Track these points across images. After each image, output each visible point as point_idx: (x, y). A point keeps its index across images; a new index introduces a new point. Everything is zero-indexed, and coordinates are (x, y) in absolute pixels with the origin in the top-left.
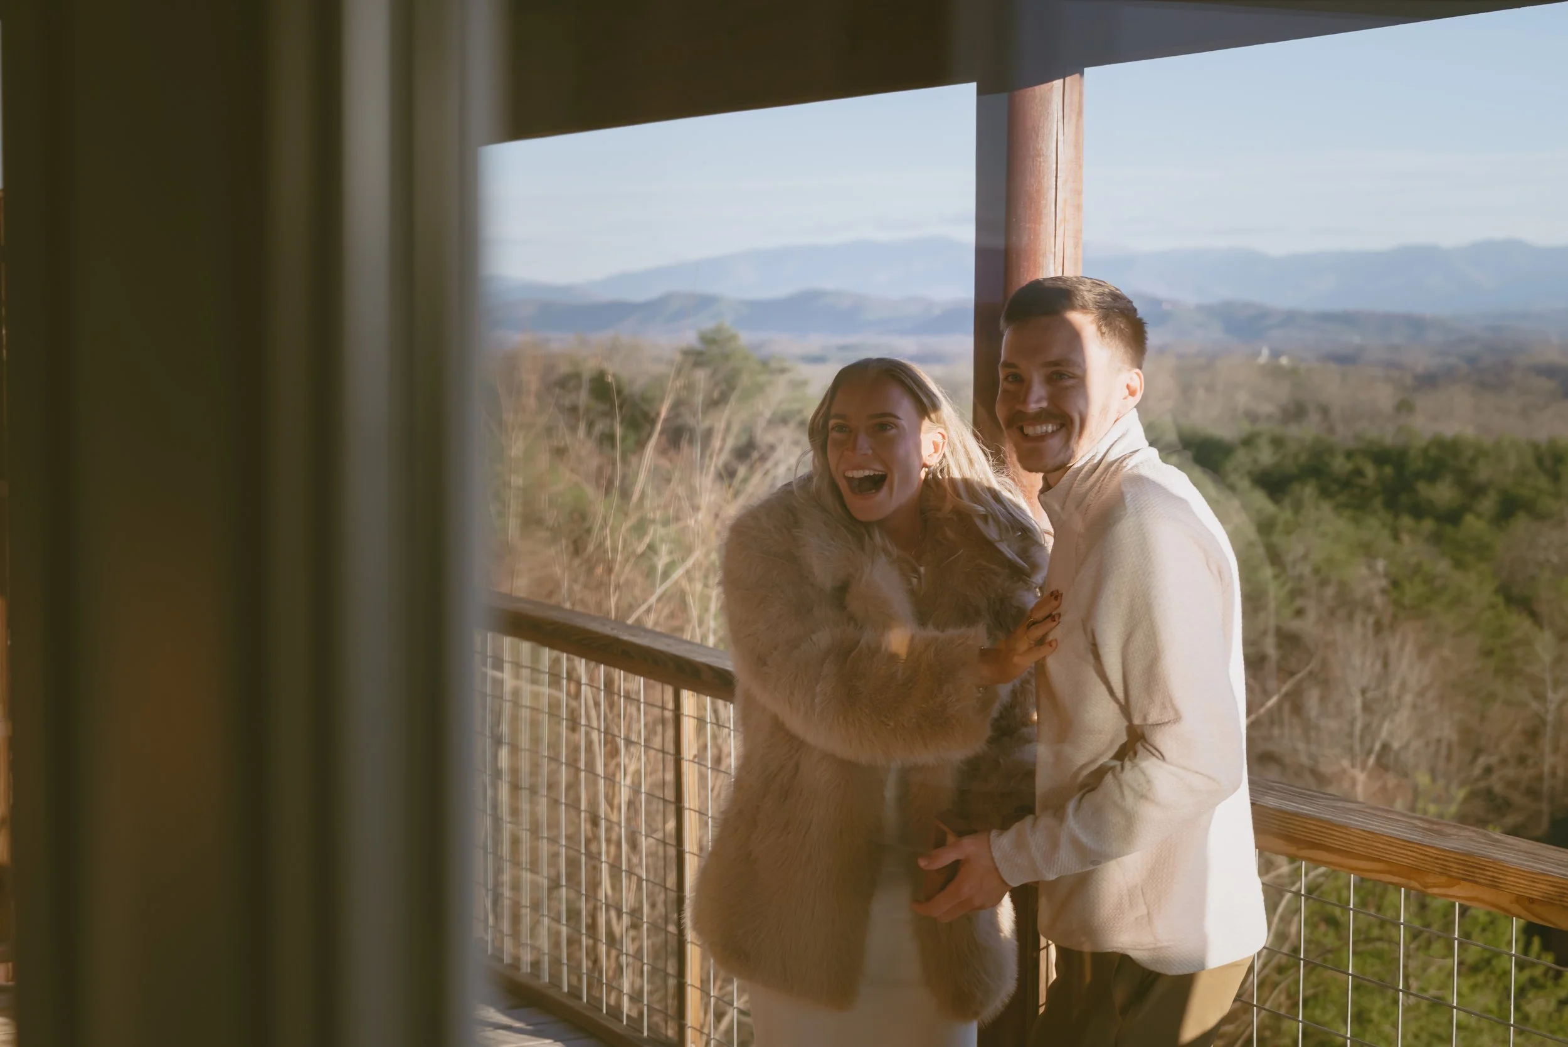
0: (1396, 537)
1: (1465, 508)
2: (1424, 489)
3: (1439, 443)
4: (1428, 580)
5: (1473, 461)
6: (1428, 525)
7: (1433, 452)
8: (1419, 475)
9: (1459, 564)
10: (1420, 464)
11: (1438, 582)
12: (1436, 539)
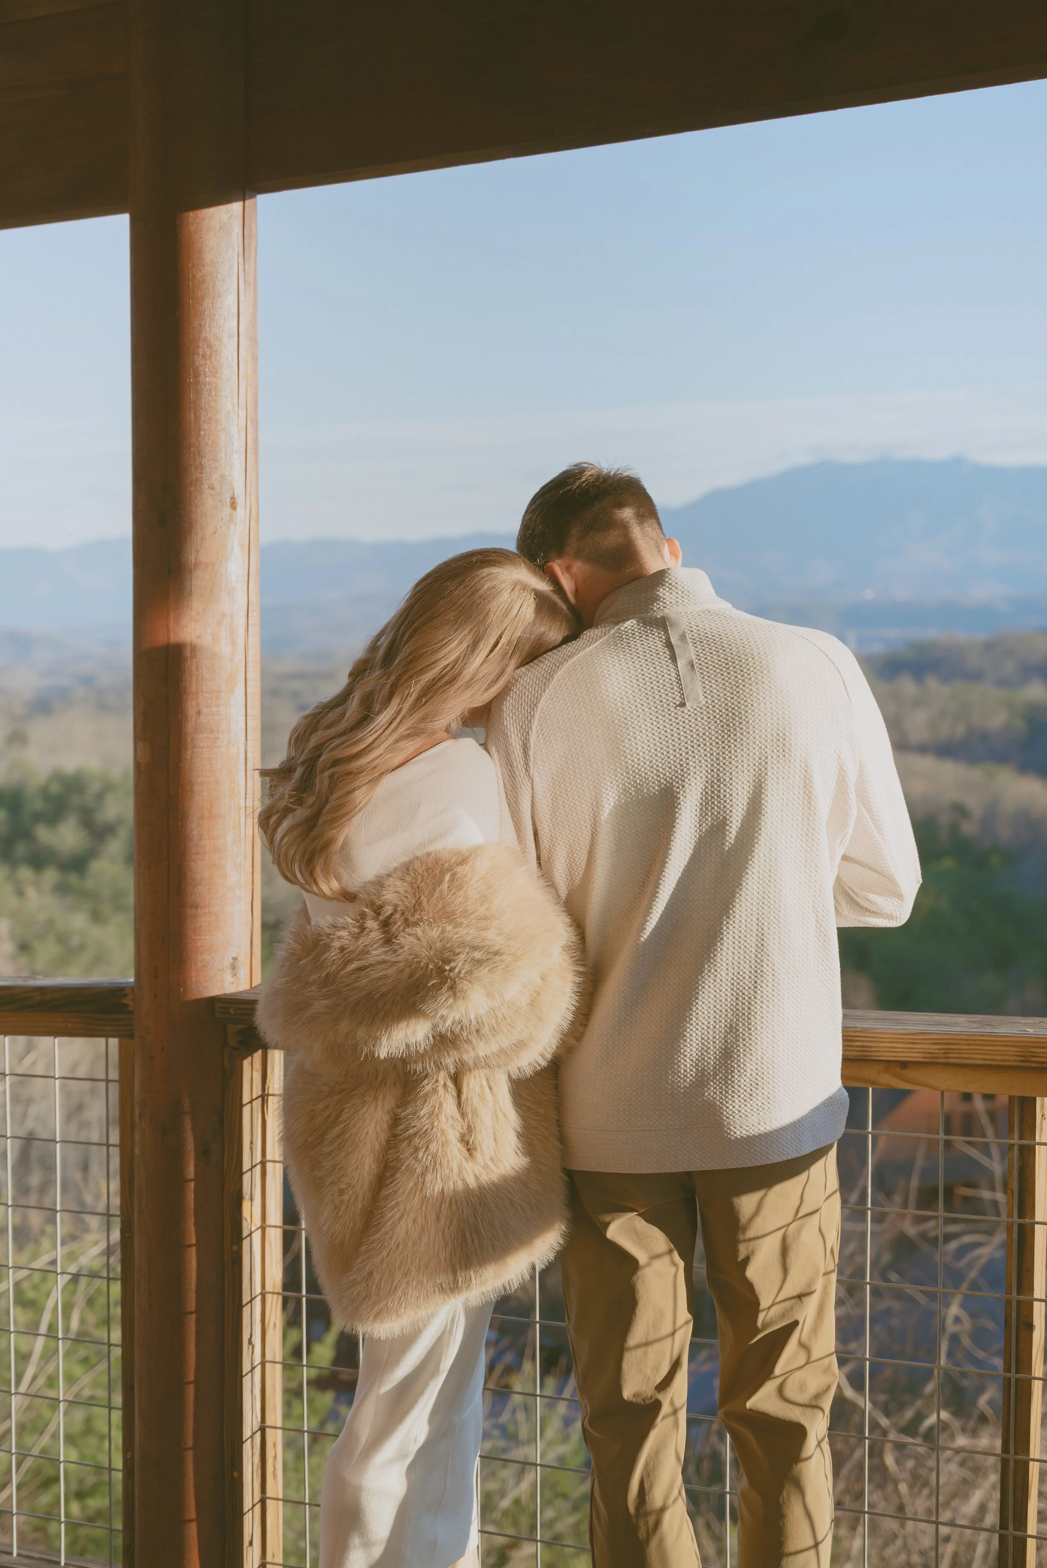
0: (20, 893)
1: (92, 854)
2: (44, 834)
3: (58, 776)
4: (62, 939)
5: (100, 797)
6: (51, 876)
7: (55, 788)
8: (38, 817)
9: (96, 917)
10: (38, 805)
11: (75, 941)
12: (62, 889)
